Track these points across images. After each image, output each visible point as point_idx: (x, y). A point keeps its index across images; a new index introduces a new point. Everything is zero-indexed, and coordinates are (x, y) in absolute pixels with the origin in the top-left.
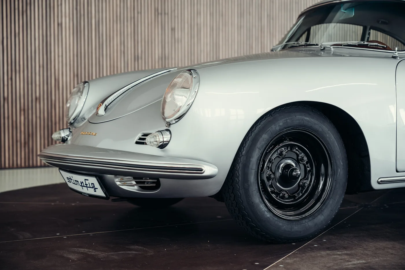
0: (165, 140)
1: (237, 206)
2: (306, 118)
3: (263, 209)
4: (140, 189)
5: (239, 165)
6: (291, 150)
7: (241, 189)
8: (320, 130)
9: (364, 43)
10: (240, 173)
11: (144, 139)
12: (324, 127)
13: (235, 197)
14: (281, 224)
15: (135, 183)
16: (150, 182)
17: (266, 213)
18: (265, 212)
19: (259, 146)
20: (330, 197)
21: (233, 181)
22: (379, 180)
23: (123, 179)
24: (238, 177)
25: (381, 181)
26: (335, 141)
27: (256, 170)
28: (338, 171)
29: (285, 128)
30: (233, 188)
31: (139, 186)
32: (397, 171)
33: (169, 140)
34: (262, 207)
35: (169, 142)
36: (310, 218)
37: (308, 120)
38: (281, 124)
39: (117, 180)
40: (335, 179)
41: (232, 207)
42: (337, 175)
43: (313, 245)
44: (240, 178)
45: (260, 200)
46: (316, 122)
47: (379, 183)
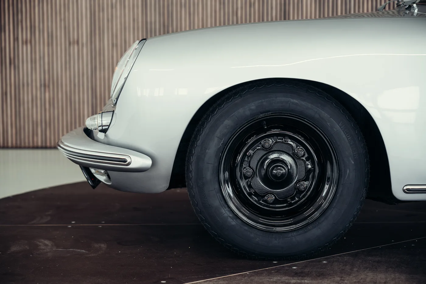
0: (104, 123)
2: (292, 100)
3: (226, 215)
5: (192, 157)
7: (194, 187)
10: (194, 167)
12: (323, 112)
14: (252, 235)
15: (103, 172)
17: (230, 220)
18: (229, 218)
19: (219, 135)
20: (334, 206)
22: (405, 188)
25: (407, 189)
26: (342, 132)
27: (216, 164)
28: (347, 172)
29: (261, 113)
33: (109, 124)
34: (224, 212)
35: (109, 126)
37: (297, 103)
38: (253, 107)
42: (344, 177)
44: (194, 173)
45: (221, 203)
46: (309, 105)
47: (405, 191)
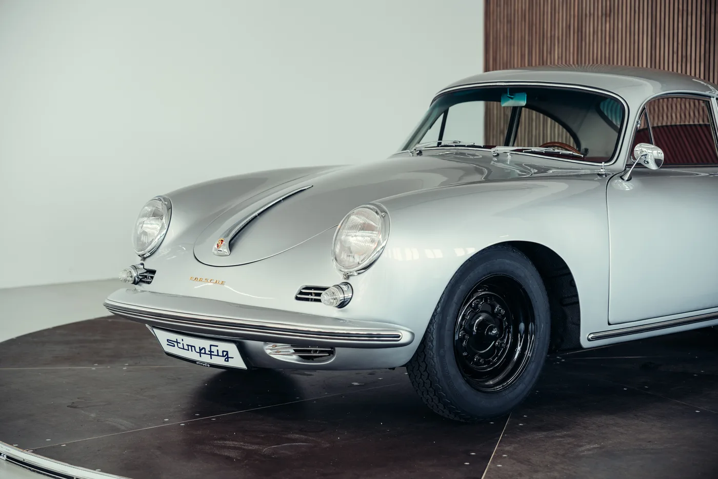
0: (345, 297)
1: (430, 378)
4: (301, 359)
5: (433, 326)
6: (486, 301)
7: (435, 356)
8: (523, 275)
9: (554, 150)
10: (434, 336)
11: (319, 295)
13: (426, 367)
15: (294, 352)
16: (319, 350)
21: (425, 347)
22: (590, 337)
23: (276, 346)
24: (432, 342)
25: (592, 338)
26: (539, 288)
28: (542, 326)
30: (425, 355)
31: (299, 356)
32: (609, 324)
33: (350, 297)
36: (511, 389)
39: (267, 347)
40: (538, 337)
41: (421, 380)
42: (540, 332)
43: (518, 424)
44: (434, 343)
47: (589, 340)
